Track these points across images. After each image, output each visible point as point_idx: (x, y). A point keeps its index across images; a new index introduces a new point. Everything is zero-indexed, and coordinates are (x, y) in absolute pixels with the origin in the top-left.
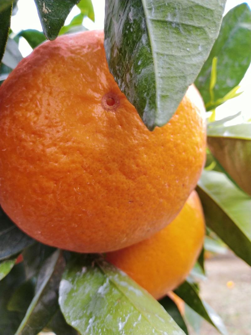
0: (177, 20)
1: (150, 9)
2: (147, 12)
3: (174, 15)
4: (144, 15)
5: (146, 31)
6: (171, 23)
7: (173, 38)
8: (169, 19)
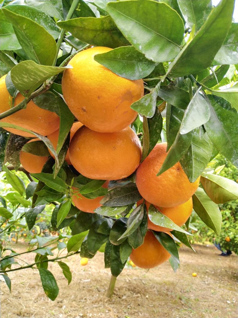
0: (199, 160)
1: (194, 155)
2: (193, 155)
3: (199, 158)
4: (192, 156)
5: (192, 160)
6: (197, 160)
7: (197, 163)
8: (197, 159)
